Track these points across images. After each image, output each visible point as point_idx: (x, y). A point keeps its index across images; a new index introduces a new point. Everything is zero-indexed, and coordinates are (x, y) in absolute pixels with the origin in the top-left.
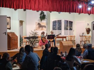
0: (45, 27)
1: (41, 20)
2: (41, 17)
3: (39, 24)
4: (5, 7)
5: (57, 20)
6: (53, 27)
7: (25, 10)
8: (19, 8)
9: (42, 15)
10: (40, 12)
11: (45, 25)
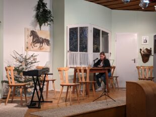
0: (47, 42)
3: (33, 34)
5: (79, 26)
9: (41, 10)
11: (48, 38)
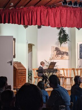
1: (61, 43)
2: (60, 38)
3: (57, 49)
4: (13, 23)
6: (80, 54)
7: (39, 27)
8: (31, 24)
9: (62, 34)
11: (67, 51)
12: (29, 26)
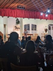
1: (17, 24)
5: (27, 24)
8: (5, 16)
10: (16, 19)
12: (4, 17)
